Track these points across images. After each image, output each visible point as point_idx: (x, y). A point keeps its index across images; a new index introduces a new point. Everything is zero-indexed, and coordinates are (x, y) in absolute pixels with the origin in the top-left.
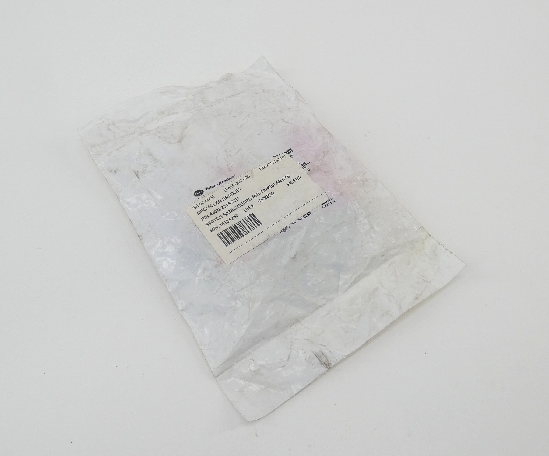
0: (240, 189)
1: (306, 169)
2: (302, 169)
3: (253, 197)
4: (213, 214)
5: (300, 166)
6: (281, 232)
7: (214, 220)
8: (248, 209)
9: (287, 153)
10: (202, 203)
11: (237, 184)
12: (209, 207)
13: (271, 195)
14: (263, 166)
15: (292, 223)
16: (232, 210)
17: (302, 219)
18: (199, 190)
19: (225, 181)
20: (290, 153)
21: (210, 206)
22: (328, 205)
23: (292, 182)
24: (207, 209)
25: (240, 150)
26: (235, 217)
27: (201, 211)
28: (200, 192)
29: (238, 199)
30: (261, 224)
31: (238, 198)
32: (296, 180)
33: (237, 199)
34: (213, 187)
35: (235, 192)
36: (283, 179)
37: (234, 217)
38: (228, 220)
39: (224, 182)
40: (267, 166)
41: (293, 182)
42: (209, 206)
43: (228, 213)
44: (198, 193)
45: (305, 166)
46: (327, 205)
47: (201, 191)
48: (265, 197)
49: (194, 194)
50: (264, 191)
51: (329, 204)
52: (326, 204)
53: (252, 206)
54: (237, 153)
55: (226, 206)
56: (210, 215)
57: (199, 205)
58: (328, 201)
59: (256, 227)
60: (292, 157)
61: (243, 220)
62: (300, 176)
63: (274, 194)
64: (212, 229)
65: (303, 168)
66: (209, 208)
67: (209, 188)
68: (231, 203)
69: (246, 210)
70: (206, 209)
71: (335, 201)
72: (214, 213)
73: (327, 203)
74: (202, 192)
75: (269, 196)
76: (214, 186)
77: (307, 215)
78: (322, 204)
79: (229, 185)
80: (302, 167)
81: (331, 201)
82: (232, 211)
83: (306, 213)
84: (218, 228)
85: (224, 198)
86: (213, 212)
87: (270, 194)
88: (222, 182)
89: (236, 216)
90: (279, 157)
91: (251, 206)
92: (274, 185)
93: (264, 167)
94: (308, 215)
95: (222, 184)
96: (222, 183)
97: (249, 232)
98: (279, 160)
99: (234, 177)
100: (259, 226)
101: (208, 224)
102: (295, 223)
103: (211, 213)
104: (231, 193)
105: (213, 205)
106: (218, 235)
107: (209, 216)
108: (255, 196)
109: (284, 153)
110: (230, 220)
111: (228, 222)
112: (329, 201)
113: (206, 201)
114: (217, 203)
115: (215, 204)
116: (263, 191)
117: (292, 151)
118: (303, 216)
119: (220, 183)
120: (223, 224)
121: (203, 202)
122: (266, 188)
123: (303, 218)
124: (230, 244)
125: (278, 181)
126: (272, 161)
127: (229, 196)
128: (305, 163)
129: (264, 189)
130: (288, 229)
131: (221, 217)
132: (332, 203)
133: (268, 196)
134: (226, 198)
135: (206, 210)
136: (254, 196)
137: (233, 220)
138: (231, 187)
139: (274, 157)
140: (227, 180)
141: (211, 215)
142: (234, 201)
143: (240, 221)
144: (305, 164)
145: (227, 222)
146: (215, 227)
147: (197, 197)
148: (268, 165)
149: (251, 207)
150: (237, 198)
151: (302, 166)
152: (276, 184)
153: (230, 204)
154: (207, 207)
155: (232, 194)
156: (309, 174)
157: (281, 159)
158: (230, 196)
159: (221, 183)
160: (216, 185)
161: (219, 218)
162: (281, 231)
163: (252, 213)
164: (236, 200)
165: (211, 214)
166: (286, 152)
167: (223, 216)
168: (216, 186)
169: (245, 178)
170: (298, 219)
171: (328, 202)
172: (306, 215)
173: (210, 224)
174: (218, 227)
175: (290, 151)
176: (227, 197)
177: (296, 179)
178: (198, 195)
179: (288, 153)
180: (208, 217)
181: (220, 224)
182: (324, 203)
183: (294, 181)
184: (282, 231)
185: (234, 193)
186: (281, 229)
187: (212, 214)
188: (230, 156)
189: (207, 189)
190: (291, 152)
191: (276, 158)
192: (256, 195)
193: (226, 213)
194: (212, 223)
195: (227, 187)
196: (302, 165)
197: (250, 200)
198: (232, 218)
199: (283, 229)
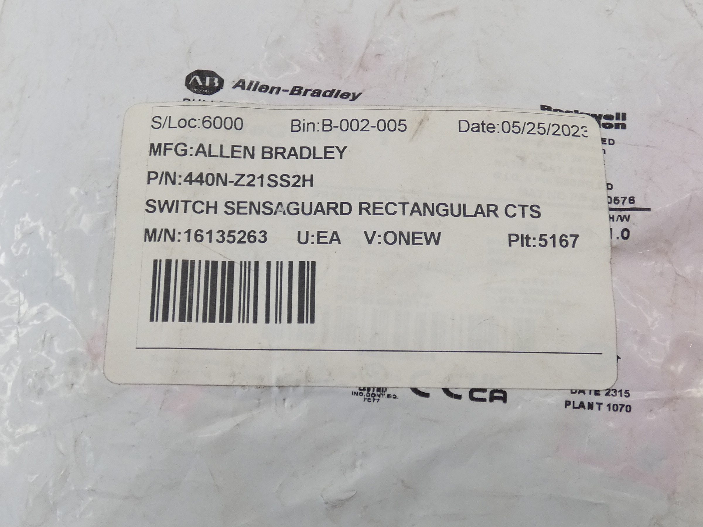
0: (341, 153)
1: (619, 226)
2: (606, 214)
3: (361, 209)
4: (196, 181)
5: (606, 200)
6: (354, 393)
7: (182, 205)
8: (315, 239)
9: (603, 121)
10: (188, 123)
11: (344, 128)
12: (201, 150)
13: (423, 241)
14: (475, 118)
15: (415, 390)
16: (262, 209)
17: (458, 397)
18: (212, 74)
19: (317, 93)
20: (610, 126)
21: (207, 150)
22: (596, 407)
23: (531, 242)
24: (189, 152)
25: (452, 12)
26: (252, 239)
27: (166, 150)
28: (212, 81)
29: (308, 184)
30: (312, 321)
31: (311, 180)
32: (550, 242)
33: (304, 181)
34: (264, 89)
35: (320, 153)
36: (511, 211)
37: (249, 236)
38: (226, 236)
39: (312, 95)
40: (490, 128)
41: (537, 242)
42: (201, 145)
43: (241, 211)
44: (203, 80)
45: (623, 213)
46: (591, 406)
47: (216, 80)
48: (401, 234)
49: (188, 78)
50: (413, 211)
51: (600, 404)
52: (587, 399)
53: (336, 237)
54: (433, 17)
55: (257, 182)
56: (181, 180)
57: (174, 123)
58: (603, 393)
59: (289, 321)
60: (607, 147)
61: (269, 264)
62: (577, 236)
63: (437, 243)
64: (154, 231)
65: (612, 213)
66: (198, 152)
67: (247, 85)
68: (280, 181)
69: (303, 239)
70: (186, 151)
71: (629, 409)
72: (200, 179)
73: (594, 399)
74: (217, 85)
75: (416, 241)
76: (273, 88)
77: (486, 395)
78: (574, 388)
79: (317, 117)
80: (611, 209)
81: (618, 400)
82: (258, 212)
83: (490, 386)
84: (173, 239)
85: (270, 152)
86: (201, 175)
87: (422, 235)
88: (307, 90)
89: (259, 237)
90: (561, 119)
91: (329, 235)
92: (462, 210)
93: (477, 128)
94: (492, 399)
95: (301, 97)
96: (305, 94)
97: (255, 321)
98: (551, 132)
99: (355, 98)
100: (301, 320)
101: (156, 205)
102: (426, 395)
103: (190, 175)
104: (302, 148)
105: (216, 151)
106: (155, 261)
107: (178, 180)
108: (371, 210)
109: (594, 116)
110: (231, 239)
111: (221, 239)
112: (607, 394)
113: (207, 124)
114: (236, 154)
115: (227, 151)
116: (408, 208)
117: (624, 127)
118: (472, 391)
119: (296, 91)
120: (199, 238)
121: (192, 123)
122: (425, 205)
123: (465, 395)
124: (165, 318)
125: (488, 206)
126: (522, 120)
127: (290, 155)
128: (632, 200)
129: (416, 204)
130: (384, 399)
131: (211, 211)
132: (615, 408)
133: (414, 238)
134: (277, 153)
135: (185, 154)
136: (366, 209)
137: (240, 242)
138: (319, 127)
139: (543, 108)
140: (324, 95)
141: (185, 180)
142: (292, 181)
143: (257, 264)
144: (627, 205)
145: (216, 236)
146: (167, 231)
147: (189, 94)
148: (498, 128)
149: (328, 240)
150: (308, 177)
151: (613, 206)
152: (471, 210)
153: (273, 184)
154: (193, 144)
155: (306, 153)
156: (613, 248)
157: (560, 132)
158: (296, 155)
159: (299, 93)
160: (279, 89)
161: (204, 207)
162: (357, 390)
163: (314, 263)
164: (300, 183)
165: (189, 179)
166: (597, 117)
167: (221, 208)
168: (277, 93)
169: (387, 126)
170: (447, 391)
171: (602, 398)
172: (484, 390)
173: (162, 210)
174: (177, 237)
175: (614, 122)
176: (282, 154)
177: (553, 237)
178: (198, 87)
179: (604, 126)
180: (174, 183)
181: (189, 232)
182: (582, 391)
183: (543, 243)
184: (361, 394)
185: (312, 153)
186: (362, 385)
187: (191, 182)
188: (402, 16)
189: (240, 84)
190: (617, 126)
191: (548, 118)
192: (374, 208)
193: (235, 207)
194: (170, 210)
195: (306, 117)
196: (616, 198)
197: (342, 213)
198: (242, 234)
199: (369, 389)
